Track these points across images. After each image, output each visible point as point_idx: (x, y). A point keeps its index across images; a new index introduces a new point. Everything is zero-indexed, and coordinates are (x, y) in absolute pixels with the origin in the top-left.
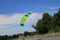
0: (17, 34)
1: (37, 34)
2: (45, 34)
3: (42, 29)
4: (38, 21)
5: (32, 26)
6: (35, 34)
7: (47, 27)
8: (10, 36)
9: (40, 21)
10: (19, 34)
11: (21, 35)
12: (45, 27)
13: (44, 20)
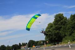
1: (46, 44)
3: (54, 37)
4: (48, 25)
5: (42, 31)
6: (43, 44)
9: (50, 26)
10: (21, 44)
12: (58, 33)
13: (57, 24)
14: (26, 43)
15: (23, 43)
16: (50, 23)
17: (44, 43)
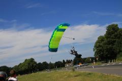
0: (62, 61)
1: (96, 61)
2: (111, 62)
3: (105, 53)
4: (98, 38)
7: (114, 49)
8: (51, 64)
9: (101, 39)
10: (66, 61)
11: (69, 62)
12: (111, 49)
13: (109, 37)
14: (71, 60)
15: (67, 61)
16: (101, 36)
17: (92, 60)
